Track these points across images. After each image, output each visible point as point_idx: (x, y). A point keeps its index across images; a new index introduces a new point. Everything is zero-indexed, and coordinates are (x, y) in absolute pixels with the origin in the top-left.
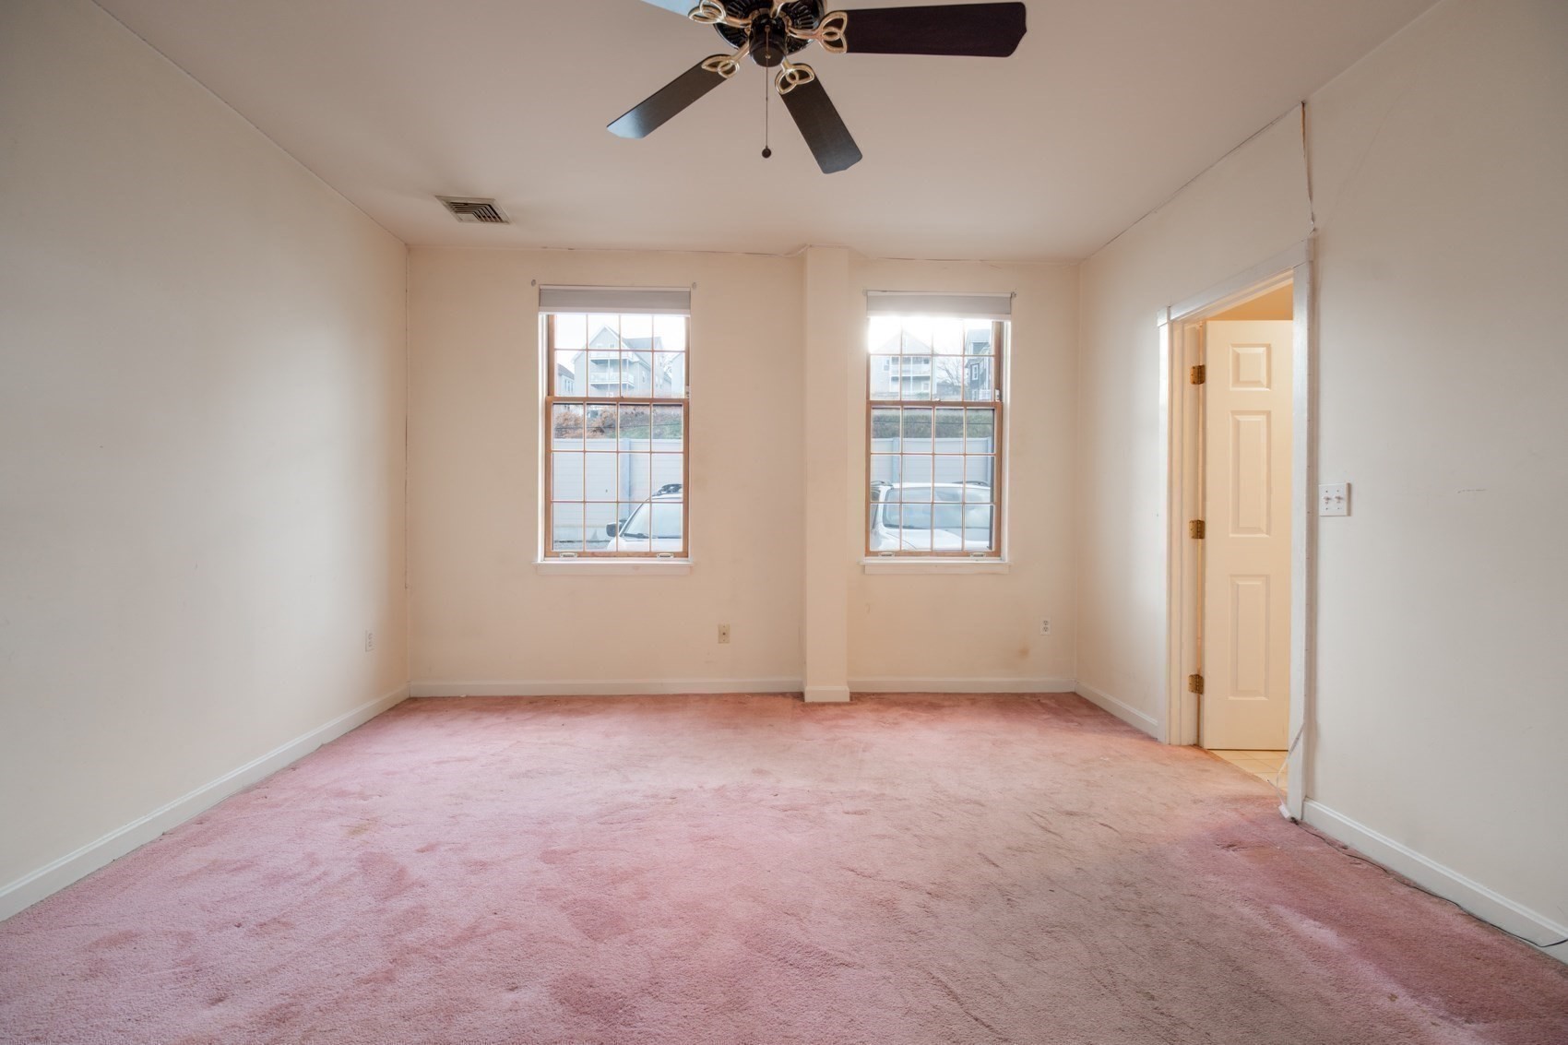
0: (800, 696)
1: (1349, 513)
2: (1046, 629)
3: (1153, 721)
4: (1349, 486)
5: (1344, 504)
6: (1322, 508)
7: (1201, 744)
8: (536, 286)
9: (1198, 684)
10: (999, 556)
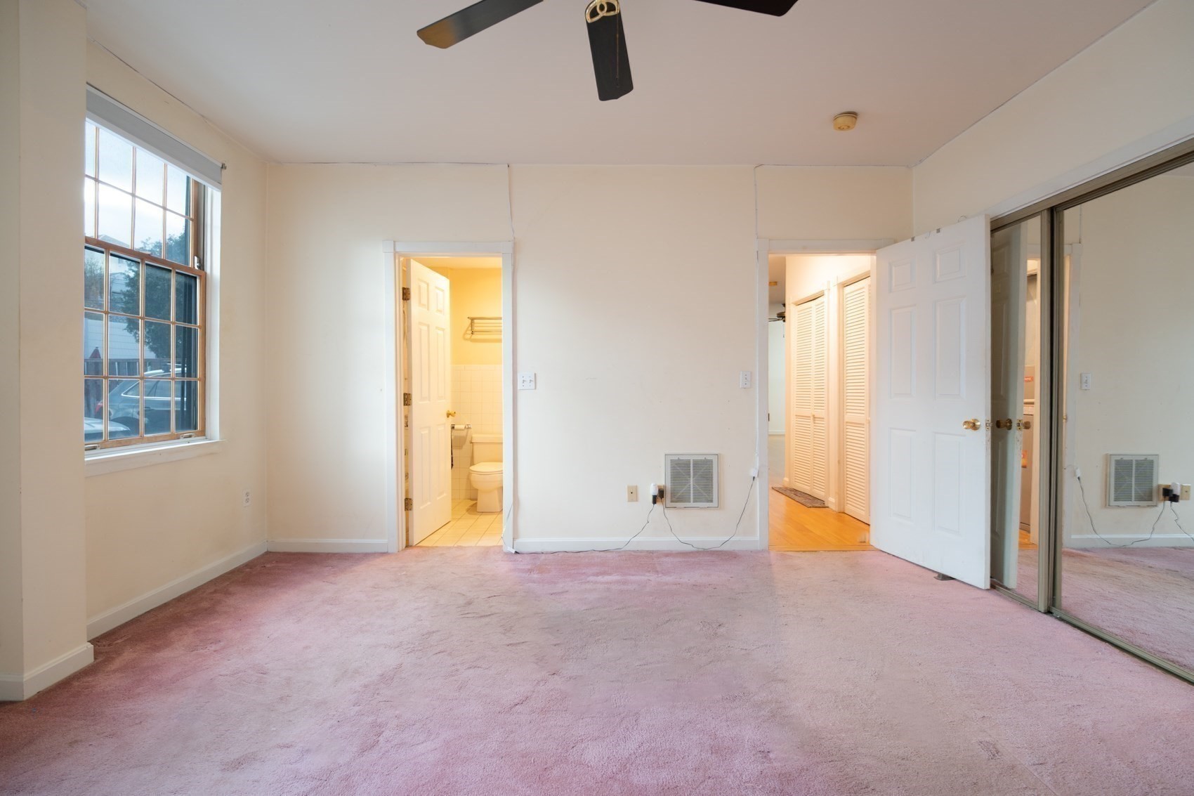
1: (535, 388)
2: (247, 500)
3: (385, 541)
4: (535, 374)
5: (533, 383)
6: (520, 386)
7: (410, 544)
9: (408, 504)
10: (204, 435)
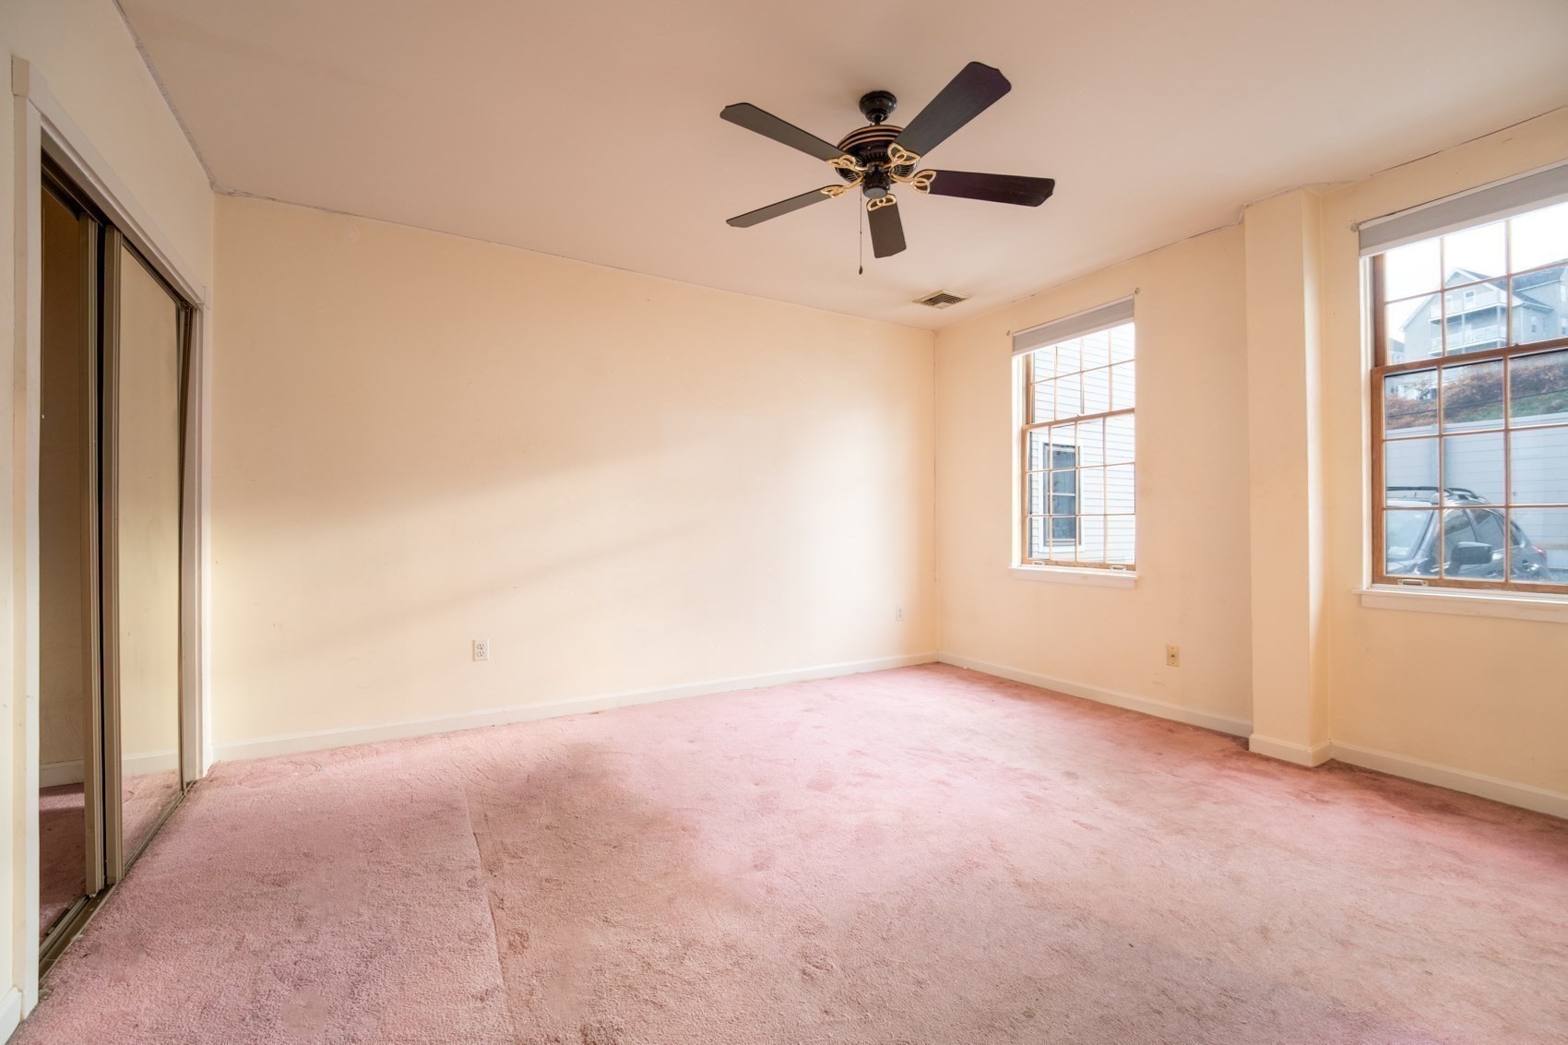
0: (1244, 743)
8: (1011, 335)
